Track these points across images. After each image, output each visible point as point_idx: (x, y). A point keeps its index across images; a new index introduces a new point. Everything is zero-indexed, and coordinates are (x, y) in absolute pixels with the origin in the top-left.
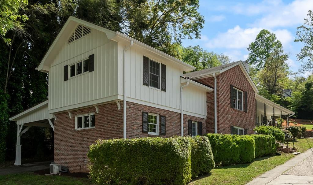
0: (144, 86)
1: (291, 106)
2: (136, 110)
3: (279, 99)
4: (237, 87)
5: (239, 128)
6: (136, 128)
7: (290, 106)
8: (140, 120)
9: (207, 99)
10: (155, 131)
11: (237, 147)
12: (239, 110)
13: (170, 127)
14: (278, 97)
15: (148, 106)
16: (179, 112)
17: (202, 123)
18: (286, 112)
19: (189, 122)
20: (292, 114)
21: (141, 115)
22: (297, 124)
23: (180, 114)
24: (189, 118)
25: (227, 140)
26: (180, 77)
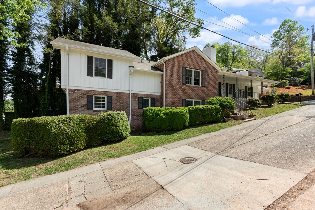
0: (88, 77)
1: (304, 75)
2: (80, 94)
3: (292, 70)
4: (191, 68)
5: (194, 100)
6: (80, 106)
7: (302, 75)
8: (85, 101)
9: (161, 80)
10: (104, 107)
11: (164, 118)
12: (195, 85)
13: (118, 103)
14: (290, 69)
15: (93, 91)
16: (128, 92)
17: (155, 98)
18: (269, 82)
19: (140, 98)
20: (277, 83)
21: (86, 97)
22: (306, 90)
23: (129, 93)
24: (140, 96)
25: (156, 112)
26: (129, 66)
